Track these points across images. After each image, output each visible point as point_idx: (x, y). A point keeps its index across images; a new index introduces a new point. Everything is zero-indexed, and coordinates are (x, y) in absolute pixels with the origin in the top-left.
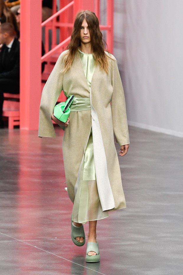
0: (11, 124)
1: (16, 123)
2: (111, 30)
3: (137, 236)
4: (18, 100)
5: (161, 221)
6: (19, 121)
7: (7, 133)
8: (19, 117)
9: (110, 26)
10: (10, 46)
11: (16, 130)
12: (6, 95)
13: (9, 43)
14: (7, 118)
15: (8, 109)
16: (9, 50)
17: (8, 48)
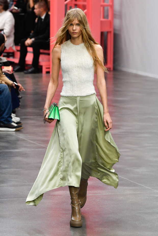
0: (44, 70)
1: (48, 70)
2: (112, 6)
3: (129, 146)
4: (49, 54)
5: (146, 135)
6: (49, 68)
7: (42, 76)
8: (49, 65)
9: (111, 4)
10: (43, 17)
11: (48, 74)
12: (41, 51)
13: (42, 15)
14: (41, 67)
15: (42, 60)
16: (43, 20)
17: (42, 19)
